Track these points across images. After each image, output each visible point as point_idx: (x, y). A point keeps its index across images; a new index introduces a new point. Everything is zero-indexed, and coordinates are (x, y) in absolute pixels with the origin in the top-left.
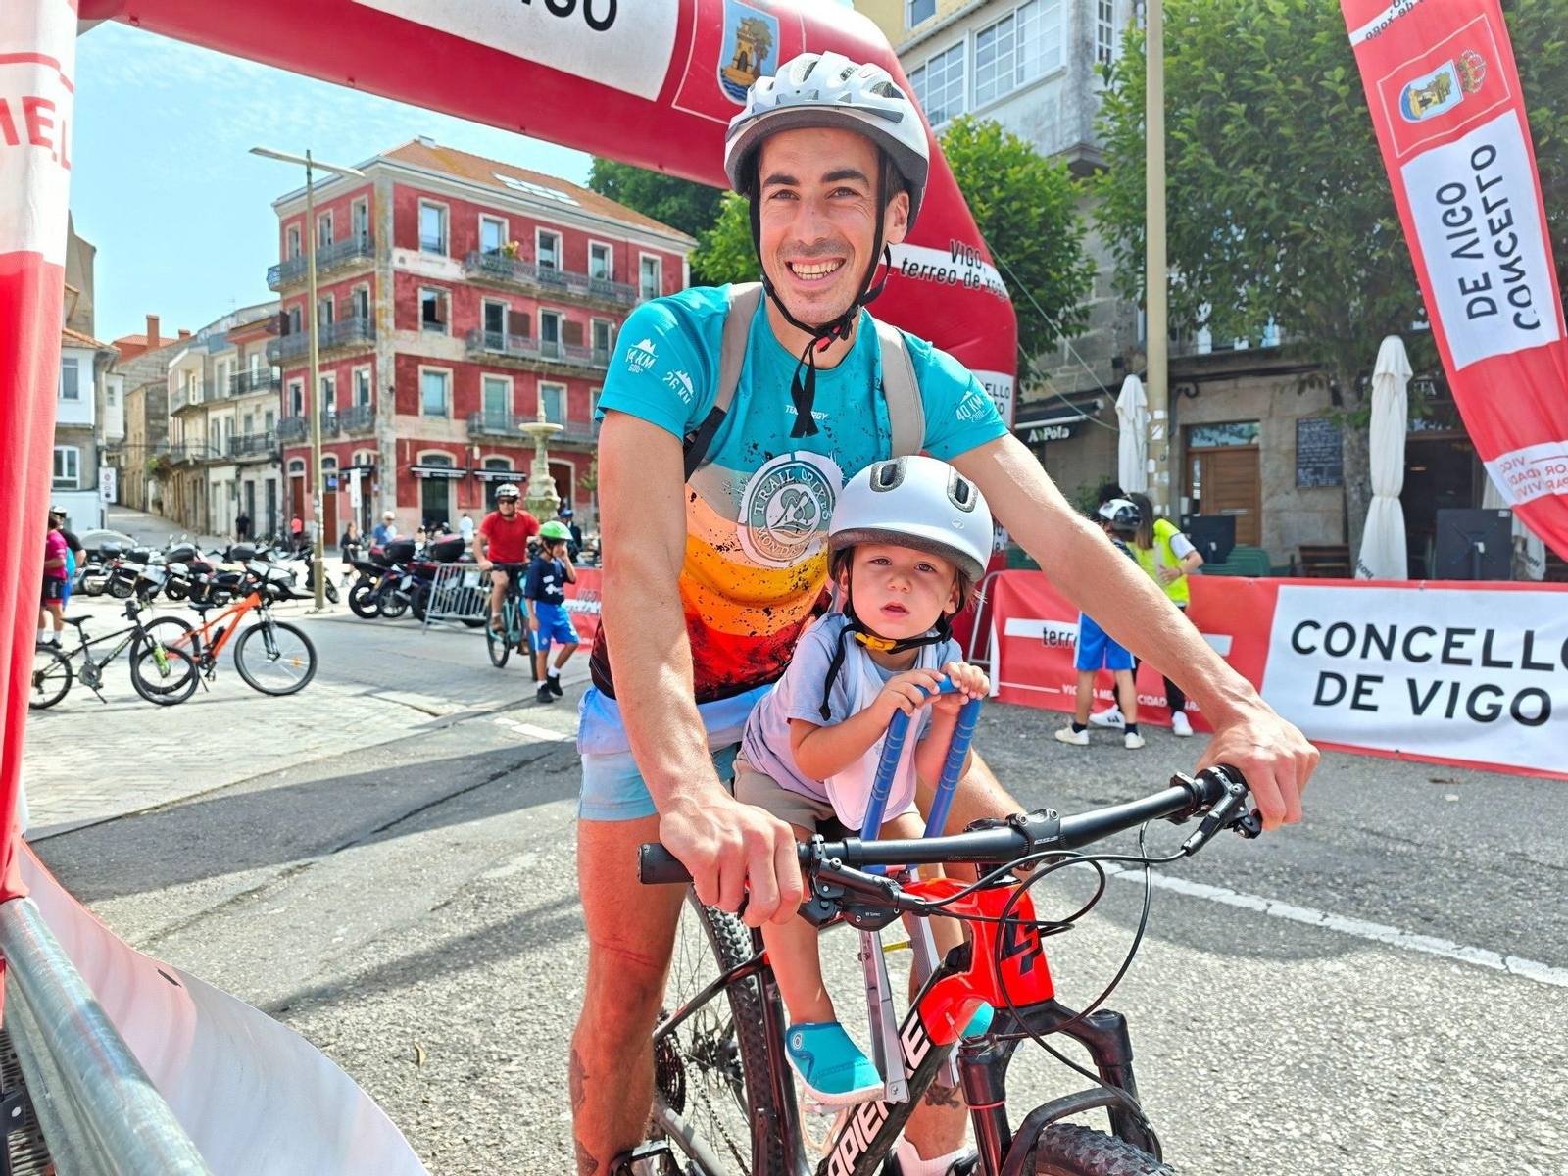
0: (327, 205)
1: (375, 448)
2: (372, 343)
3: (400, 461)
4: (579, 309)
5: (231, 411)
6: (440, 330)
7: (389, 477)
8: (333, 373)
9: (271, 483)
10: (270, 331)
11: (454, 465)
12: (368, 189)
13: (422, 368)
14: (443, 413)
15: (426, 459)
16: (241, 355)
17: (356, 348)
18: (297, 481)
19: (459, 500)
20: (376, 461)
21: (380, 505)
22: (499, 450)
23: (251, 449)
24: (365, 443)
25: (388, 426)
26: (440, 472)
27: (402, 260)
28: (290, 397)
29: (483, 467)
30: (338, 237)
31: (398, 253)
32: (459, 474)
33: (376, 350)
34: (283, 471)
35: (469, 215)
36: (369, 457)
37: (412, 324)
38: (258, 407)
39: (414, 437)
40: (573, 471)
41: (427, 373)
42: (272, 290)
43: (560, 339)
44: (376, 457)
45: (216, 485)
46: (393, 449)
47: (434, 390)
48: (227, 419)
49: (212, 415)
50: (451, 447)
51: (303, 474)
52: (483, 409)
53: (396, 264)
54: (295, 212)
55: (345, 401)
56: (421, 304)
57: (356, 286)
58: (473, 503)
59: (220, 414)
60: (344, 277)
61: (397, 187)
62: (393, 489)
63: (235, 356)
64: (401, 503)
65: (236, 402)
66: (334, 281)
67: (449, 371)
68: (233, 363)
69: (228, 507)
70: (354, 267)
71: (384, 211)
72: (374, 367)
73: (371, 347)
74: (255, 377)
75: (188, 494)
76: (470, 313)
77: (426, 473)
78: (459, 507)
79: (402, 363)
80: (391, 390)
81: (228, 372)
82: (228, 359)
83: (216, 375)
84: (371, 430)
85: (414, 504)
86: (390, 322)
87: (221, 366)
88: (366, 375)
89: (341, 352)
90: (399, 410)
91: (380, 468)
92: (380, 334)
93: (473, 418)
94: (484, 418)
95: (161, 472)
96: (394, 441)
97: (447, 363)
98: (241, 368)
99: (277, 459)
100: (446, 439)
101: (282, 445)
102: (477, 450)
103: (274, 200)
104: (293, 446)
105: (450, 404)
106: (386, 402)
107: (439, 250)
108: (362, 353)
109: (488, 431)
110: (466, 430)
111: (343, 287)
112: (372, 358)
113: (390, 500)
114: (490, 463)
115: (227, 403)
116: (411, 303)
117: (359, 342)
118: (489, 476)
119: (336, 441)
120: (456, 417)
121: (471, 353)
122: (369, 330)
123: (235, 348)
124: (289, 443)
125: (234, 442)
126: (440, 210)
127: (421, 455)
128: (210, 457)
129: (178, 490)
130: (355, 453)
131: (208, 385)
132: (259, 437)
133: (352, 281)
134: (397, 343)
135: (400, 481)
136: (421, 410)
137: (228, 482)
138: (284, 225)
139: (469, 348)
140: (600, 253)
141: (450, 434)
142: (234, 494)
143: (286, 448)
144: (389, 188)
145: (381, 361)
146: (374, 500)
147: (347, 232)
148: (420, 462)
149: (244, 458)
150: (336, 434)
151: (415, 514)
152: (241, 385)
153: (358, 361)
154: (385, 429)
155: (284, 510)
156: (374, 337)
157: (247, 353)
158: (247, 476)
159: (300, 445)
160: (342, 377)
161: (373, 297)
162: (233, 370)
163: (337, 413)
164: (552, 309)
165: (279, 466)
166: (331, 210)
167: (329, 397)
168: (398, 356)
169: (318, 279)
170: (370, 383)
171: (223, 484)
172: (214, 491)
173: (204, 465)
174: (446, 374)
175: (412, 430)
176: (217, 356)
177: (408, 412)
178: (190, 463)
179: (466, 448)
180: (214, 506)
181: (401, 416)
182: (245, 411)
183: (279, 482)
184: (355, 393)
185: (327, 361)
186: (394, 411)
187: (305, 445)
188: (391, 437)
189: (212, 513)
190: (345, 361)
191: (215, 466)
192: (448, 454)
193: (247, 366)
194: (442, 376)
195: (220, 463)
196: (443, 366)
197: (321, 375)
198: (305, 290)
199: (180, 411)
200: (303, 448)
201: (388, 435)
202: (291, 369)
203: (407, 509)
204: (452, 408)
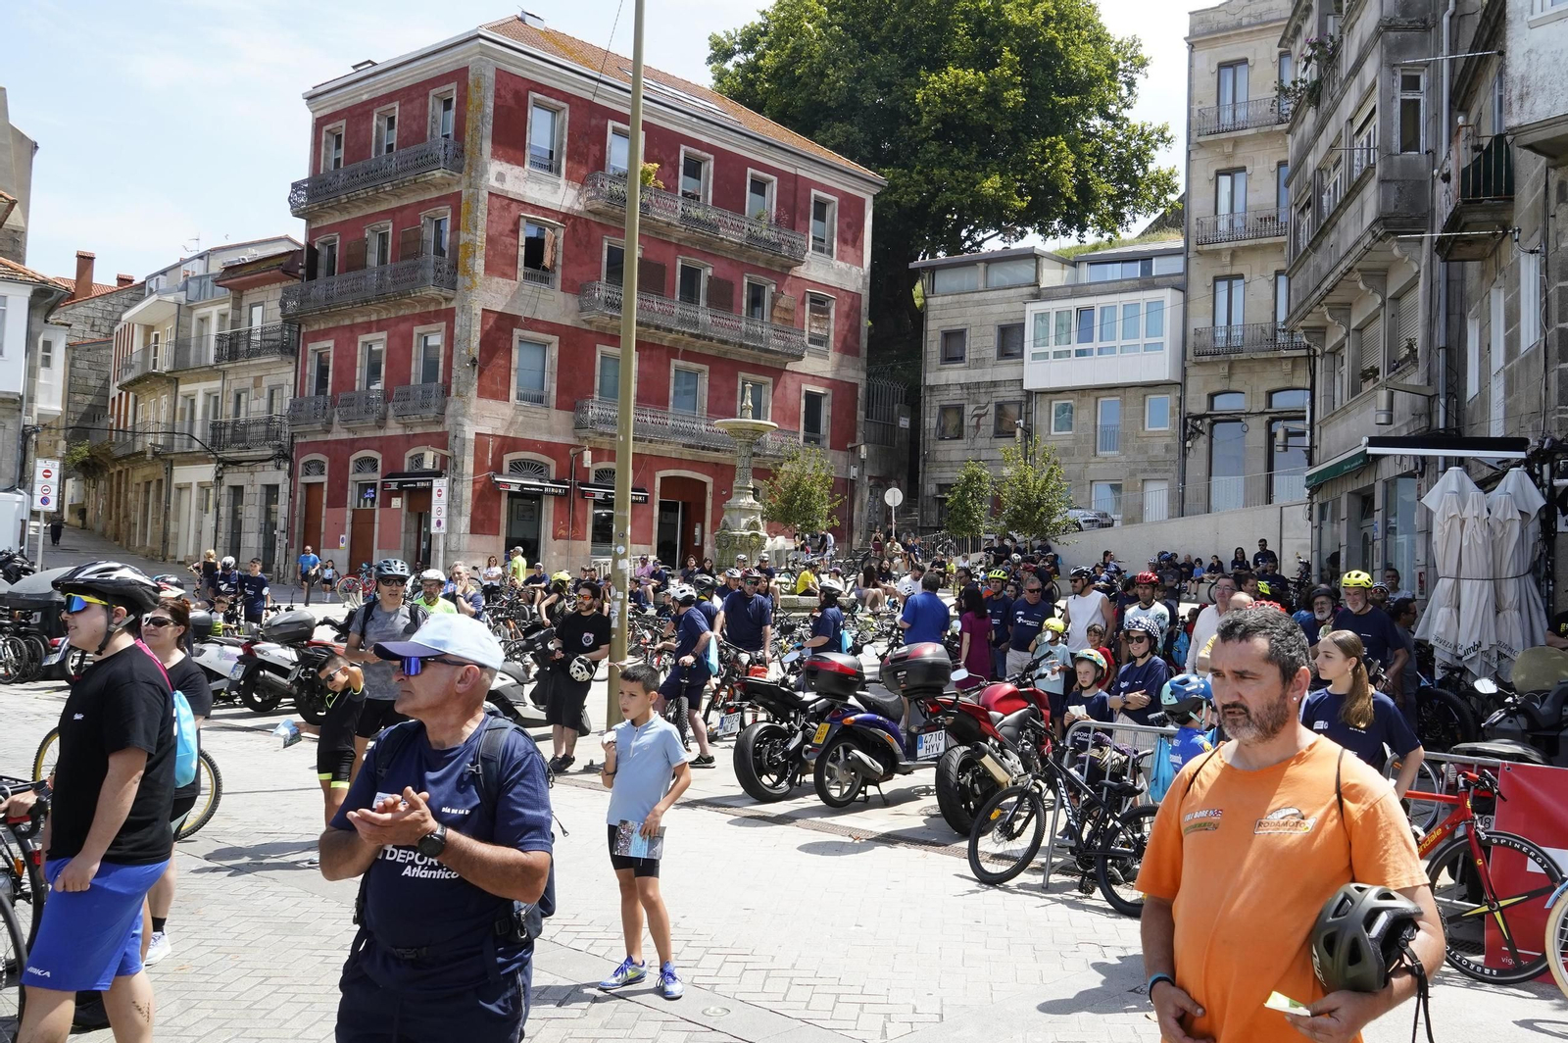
0: (390, 97)
1: (447, 447)
2: (450, 293)
3: (479, 465)
4: (731, 262)
5: (213, 385)
6: (545, 280)
7: (462, 490)
8: (384, 335)
9: (272, 491)
10: (288, 272)
11: (553, 476)
12: (460, 75)
13: (517, 332)
14: (539, 400)
15: (515, 465)
16: (237, 306)
17: (423, 300)
18: (308, 486)
19: (556, 525)
20: (445, 467)
23: (243, 441)
24: (427, 439)
25: (467, 414)
26: (533, 485)
27: (501, 177)
28: (311, 369)
29: (592, 479)
30: (403, 143)
31: (495, 167)
32: (558, 489)
33: (453, 304)
34: (291, 474)
35: (594, 122)
37: (509, 270)
38: (258, 380)
39: (499, 432)
40: (710, 488)
41: (521, 341)
42: (297, 214)
43: (703, 302)
44: (447, 459)
45: (183, 489)
46: (471, 447)
47: (530, 366)
48: (208, 395)
49: (183, 389)
50: (549, 449)
51: (322, 479)
52: (597, 397)
53: (493, 183)
54: (338, 107)
55: (399, 377)
56: (522, 242)
57: (430, 212)
58: (574, 531)
59: (196, 389)
60: (411, 199)
61: (501, 74)
62: (467, 508)
63: (226, 307)
64: (476, 528)
65: (223, 372)
66: (395, 204)
67: (556, 339)
68: (223, 316)
69: (200, 523)
70: (430, 185)
71: (481, 106)
72: (449, 329)
73: (447, 300)
74: (257, 337)
75: (135, 497)
76: (586, 258)
77: (515, 486)
78: (555, 538)
79: (491, 322)
80: (474, 361)
81: (213, 330)
82: (214, 310)
83: (194, 334)
84: (439, 422)
85: (498, 534)
86: (479, 265)
87: (203, 320)
88: (435, 340)
89: (399, 306)
90: (484, 392)
91: (451, 476)
92: (463, 281)
93: (582, 409)
94: (596, 410)
95: (90, 467)
96: (473, 437)
97: (552, 328)
99: (284, 456)
100: (545, 438)
101: (293, 437)
102: (588, 455)
103: (308, 88)
104: (309, 439)
105: (551, 387)
106: (466, 379)
107: (552, 167)
108: (432, 308)
109: (602, 428)
110: (571, 425)
111: (408, 213)
112: (446, 316)
113: (461, 523)
114: (600, 475)
115: (211, 372)
116: (508, 240)
117: (432, 291)
118: (597, 494)
119: (381, 433)
120: (559, 407)
121: (585, 316)
122: (446, 277)
123: (227, 295)
124: (303, 434)
125: (217, 428)
126: (555, 111)
127: (507, 458)
128: (176, 449)
129: (116, 494)
130: (412, 452)
131: (181, 346)
132: (256, 423)
133: (422, 205)
134: (487, 297)
135: (478, 496)
136: (513, 394)
137: (202, 486)
138: (319, 125)
139: (582, 310)
140: (759, 187)
141: (550, 431)
142: (211, 505)
143: (299, 440)
144: (491, 74)
145: (461, 321)
147: (420, 136)
148: (506, 468)
149: (232, 454)
150: (382, 422)
151: (496, 541)
152: (233, 348)
153: (425, 319)
154: (460, 419)
155: (289, 531)
156: (453, 286)
157: (245, 303)
158: (233, 478)
159: (320, 438)
160: (397, 343)
161: (456, 228)
162: (221, 326)
163: (386, 394)
164: (695, 261)
165: (287, 466)
166: (396, 105)
167: (375, 371)
168: (486, 313)
169: (368, 201)
170: (442, 351)
171: (195, 488)
172: (179, 498)
173: (166, 459)
174: (550, 344)
175: (498, 423)
176: (199, 307)
177: (494, 396)
178: (149, 456)
179: (571, 451)
180: (177, 520)
181: (484, 401)
182: (236, 385)
183: (284, 489)
184: (417, 368)
185: (374, 318)
186: (475, 393)
187: (330, 437)
188: (470, 432)
189: (172, 529)
190: (404, 319)
191: (182, 463)
192: (545, 459)
193: (245, 321)
194: (544, 346)
195: (191, 458)
196: (547, 333)
197: (363, 338)
198: (346, 217)
199: (137, 381)
200: (326, 442)
201: (466, 428)
202: (316, 327)
203: (484, 537)
204: (554, 393)
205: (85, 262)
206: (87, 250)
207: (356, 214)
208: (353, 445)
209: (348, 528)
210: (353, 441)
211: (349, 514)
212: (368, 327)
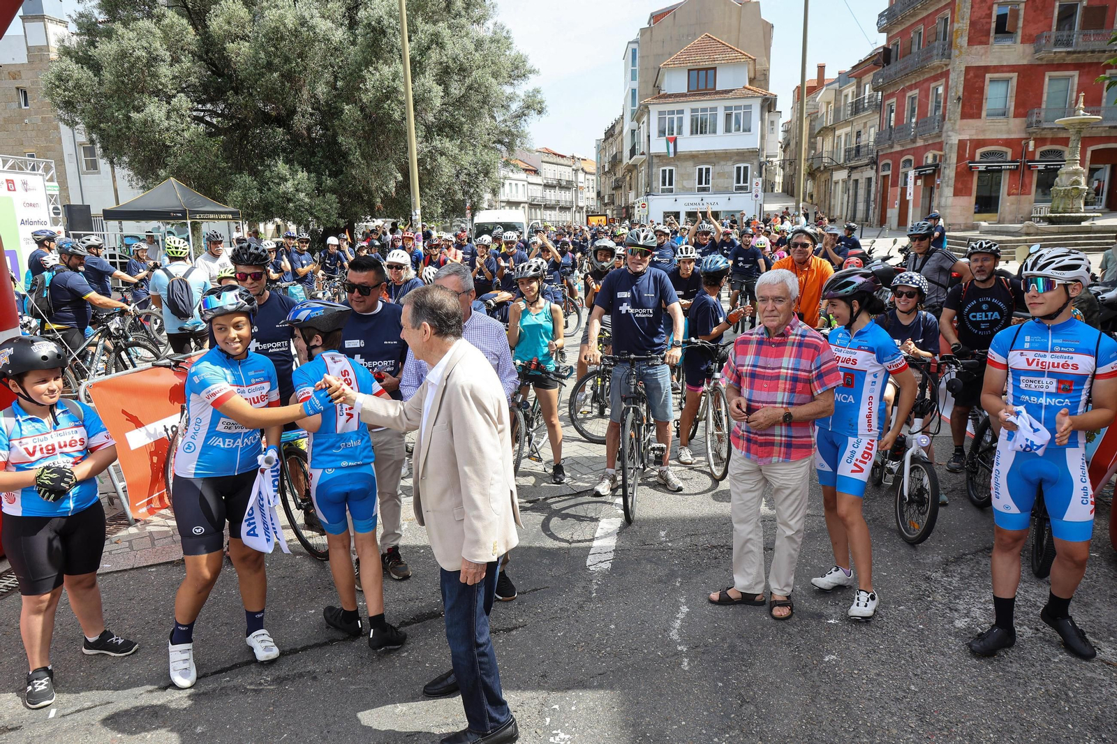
1: (941, 150)
2: (947, 62)
3: (960, 158)
5: (848, 129)
6: (1010, 39)
7: (949, 172)
8: (917, 91)
9: (869, 180)
10: (876, 64)
11: (1009, 158)
13: (988, 76)
14: (1004, 114)
15: (983, 155)
16: (859, 86)
17: (934, 68)
18: (885, 177)
19: (1010, 187)
20: (940, 161)
21: (940, 196)
22: (1055, 141)
23: (858, 156)
24: (933, 146)
25: (953, 130)
26: (995, 166)
28: (886, 115)
29: (1037, 157)
32: (1012, 166)
33: (949, 67)
34: (877, 171)
36: (935, 157)
37: (984, 39)
38: (865, 123)
39: (975, 137)
41: (992, 81)
42: (881, 31)
44: (941, 156)
45: (836, 183)
46: (955, 149)
47: (997, 95)
48: (846, 134)
49: (837, 133)
50: (1008, 143)
51: (889, 173)
52: (1044, 106)
55: (922, 114)
56: (994, 19)
57: (940, 15)
58: (1024, 190)
59: (842, 132)
60: (931, 10)
62: (952, 182)
63: (854, 88)
64: (957, 193)
65: (852, 122)
66: (923, 15)
67: (1014, 76)
68: (853, 92)
72: (947, 82)
73: (946, 65)
74: (866, 101)
75: (823, 188)
76: (1042, 18)
77: (982, 167)
78: (1009, 194)
79: (972, 74)
80: (959, 99)
81: (850, 100)
82: (850, 90)
83: (842, 104)
84: (939, 136)
85: (970, 195)
86: (964, 41)
87: (846, 96)
88: (941, 90)
89: (924, 73)
90: (964, 116)
91: (943, 166)
92: (955, 52)
93: (1032, 114)
94: (1043, 114)
95: (812, 174)
96: (957, 142)
97: (1013, 69)
98: (858, 95)
99: (874, 162)
100: (1005, 136)
101: (877, 152)
102: (1032, 143)
104: (884, 152)
105: (1012, 106)
106: (955, 109)
108: (939, 72)
109: (1046, 125)
110: (1025, 125)
111: (931, 18)
112: (946, 75)
113: (948, 191)
114: (1043, 154)
115: (847, 123)
116: (985, 20)
117: (936, 62)
118: (1041, 167)
119: (914, 146)
120: (1015, 116)
121: (1037, 56)
122: (946, 52)
123: (854, 81)
124: (882, 150)
125: (848, 151)
127: (979, 152)
128: (835, 163)
129: (819, 186)
130: (926, 154)
131: (837, 111)
132: (864, 146)
133: (937, 11)
134: (968, 58)
135: (958, 175)
136: (984, 114)
137: (844, 181)
139: (1035, 52)
141: (1009, 132)
142: (846, 190)
143: (880, 153)
145: (952, 76)
146: (936, 191)
148: (978, 158)
149: (853, 163)
150: (914, 141)
151: (969, 202)
152: (857, 108)
153: (936, 78)
154: (950, 133)
155: (875, 201)
156: (949, 57)
157: (862, 84)
158: (855, 176)
159: (889, 151)
160: (923, 92)
161: (953, 22)
162: (853, 98)
163: (917, 123)
165: (875, 167)
167: (913, 110)
168: (968, 69)
169: (912, 16)
170: (943, 96)
171: (841, 182)
172: (835, 187)
173: (829, 170)
174: (1011, 78)
175: (973, 132)
176: (844, 89)
177: (972, 116)
178: (822, 168)
179: (1023, 142)
180: (834, 198)
181: (965, 120)
182: (857, 129)
183: (874, 180)
184: (931, 106)
185: (913, 82)
186: (959, 117)
187: (893, 150)
188: (955, 139)
189: (832, 203)
190: (927, 80)
191: (836, 170)
192: (1004, 149)
193: (862, 93)
194: (1007, 81)
195: (840, 167)
196: (1009, 72)
197: (909, 94)
198: (904, 27)
199: (820, 132)
200: (891, 153)
201: (953, 138)
202: (889, 92)
203: (962, 198)
204: (1012, 109)
205: (821, 69)
206: (821, 62)
207: (908, 24)
208: (902, 153)
209: (899, 197)
210: (902, 151)
211: (899, 190)
212: (911, 88)
